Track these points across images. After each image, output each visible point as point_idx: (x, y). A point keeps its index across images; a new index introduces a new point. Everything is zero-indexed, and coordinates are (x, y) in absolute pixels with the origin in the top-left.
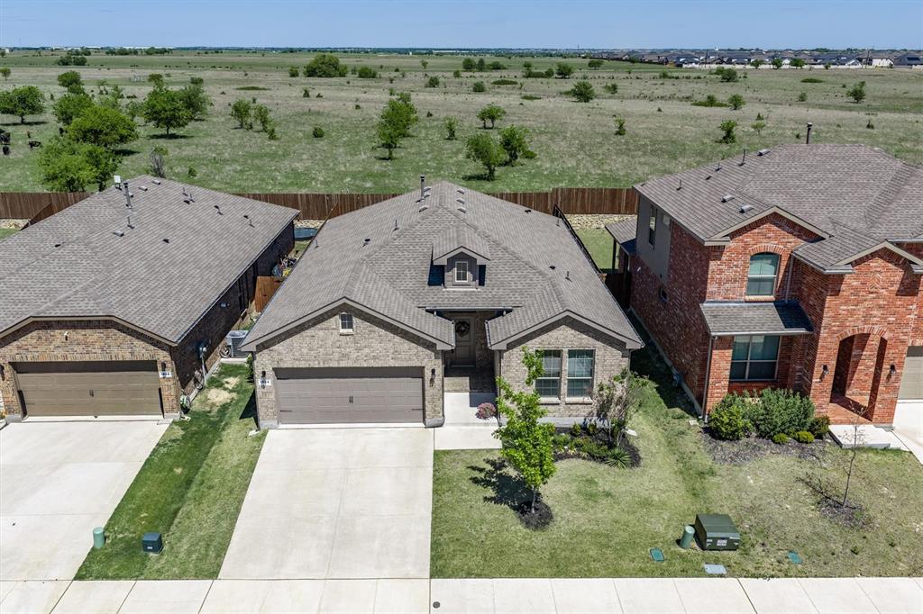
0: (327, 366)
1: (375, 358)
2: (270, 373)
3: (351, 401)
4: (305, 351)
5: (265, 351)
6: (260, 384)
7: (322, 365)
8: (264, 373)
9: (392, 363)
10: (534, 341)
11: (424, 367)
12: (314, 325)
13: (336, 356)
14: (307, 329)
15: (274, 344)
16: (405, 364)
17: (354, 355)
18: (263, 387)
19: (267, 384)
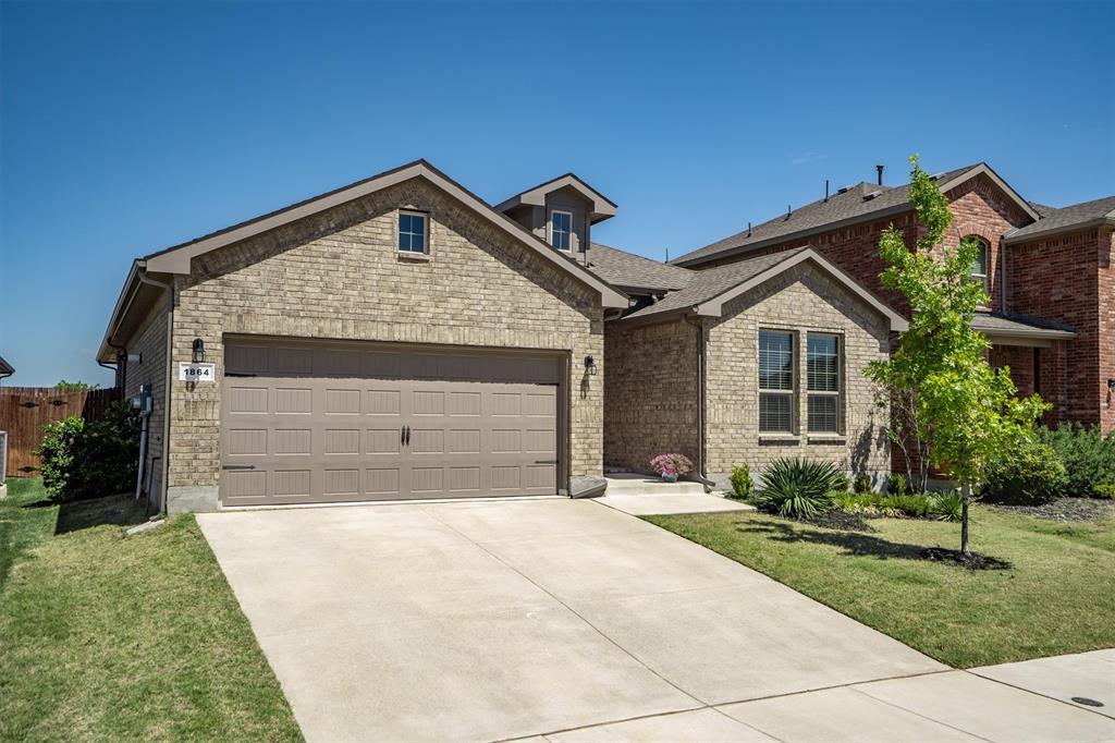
0: (363, 336)
1: (472, 322)
2: (215, 348)
3: (405, 437)
4: (313, 291)
5: (210, 284)
6: (183, 377)
7: (351, 333)
8: (198, 345)
9: (507, 338)
10: (756, 308)
11: (569, 352)
12: (341, 227)
13: (387, 312)
14: (323, 235)
15: (234, 268)
16: (532, 342)
17: (426, 313)
18: (191, 386)
19: (202, 378)
